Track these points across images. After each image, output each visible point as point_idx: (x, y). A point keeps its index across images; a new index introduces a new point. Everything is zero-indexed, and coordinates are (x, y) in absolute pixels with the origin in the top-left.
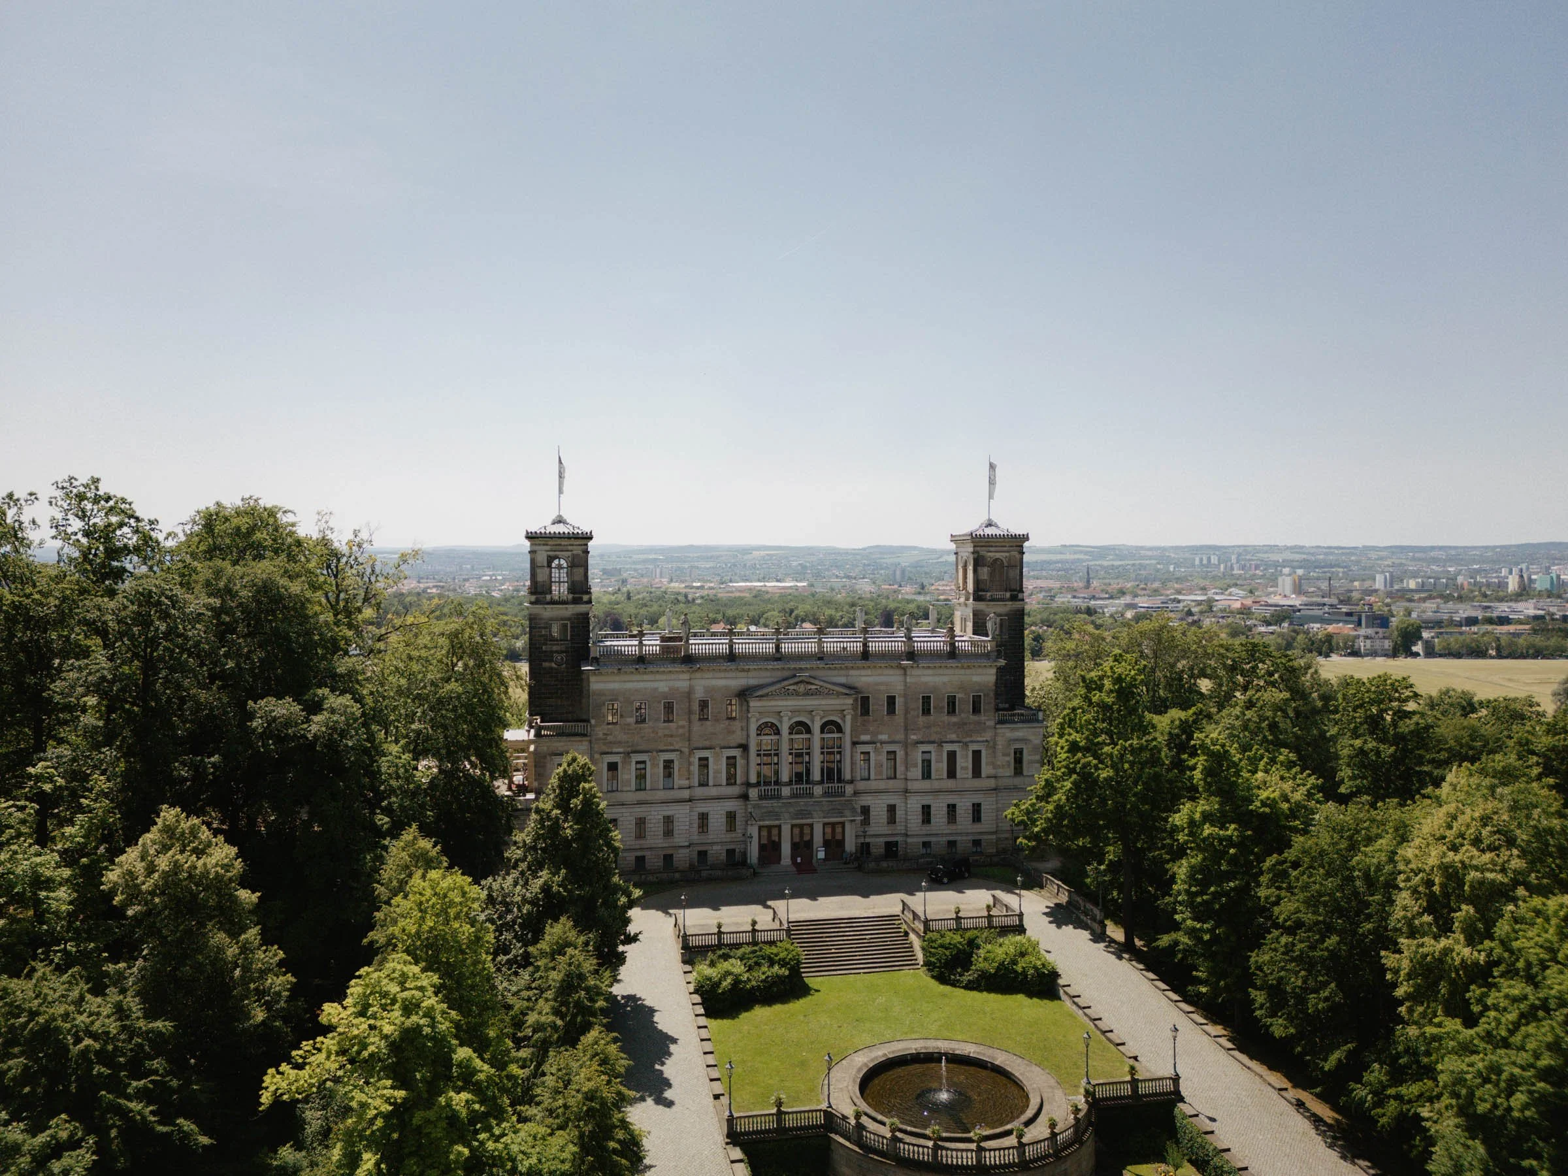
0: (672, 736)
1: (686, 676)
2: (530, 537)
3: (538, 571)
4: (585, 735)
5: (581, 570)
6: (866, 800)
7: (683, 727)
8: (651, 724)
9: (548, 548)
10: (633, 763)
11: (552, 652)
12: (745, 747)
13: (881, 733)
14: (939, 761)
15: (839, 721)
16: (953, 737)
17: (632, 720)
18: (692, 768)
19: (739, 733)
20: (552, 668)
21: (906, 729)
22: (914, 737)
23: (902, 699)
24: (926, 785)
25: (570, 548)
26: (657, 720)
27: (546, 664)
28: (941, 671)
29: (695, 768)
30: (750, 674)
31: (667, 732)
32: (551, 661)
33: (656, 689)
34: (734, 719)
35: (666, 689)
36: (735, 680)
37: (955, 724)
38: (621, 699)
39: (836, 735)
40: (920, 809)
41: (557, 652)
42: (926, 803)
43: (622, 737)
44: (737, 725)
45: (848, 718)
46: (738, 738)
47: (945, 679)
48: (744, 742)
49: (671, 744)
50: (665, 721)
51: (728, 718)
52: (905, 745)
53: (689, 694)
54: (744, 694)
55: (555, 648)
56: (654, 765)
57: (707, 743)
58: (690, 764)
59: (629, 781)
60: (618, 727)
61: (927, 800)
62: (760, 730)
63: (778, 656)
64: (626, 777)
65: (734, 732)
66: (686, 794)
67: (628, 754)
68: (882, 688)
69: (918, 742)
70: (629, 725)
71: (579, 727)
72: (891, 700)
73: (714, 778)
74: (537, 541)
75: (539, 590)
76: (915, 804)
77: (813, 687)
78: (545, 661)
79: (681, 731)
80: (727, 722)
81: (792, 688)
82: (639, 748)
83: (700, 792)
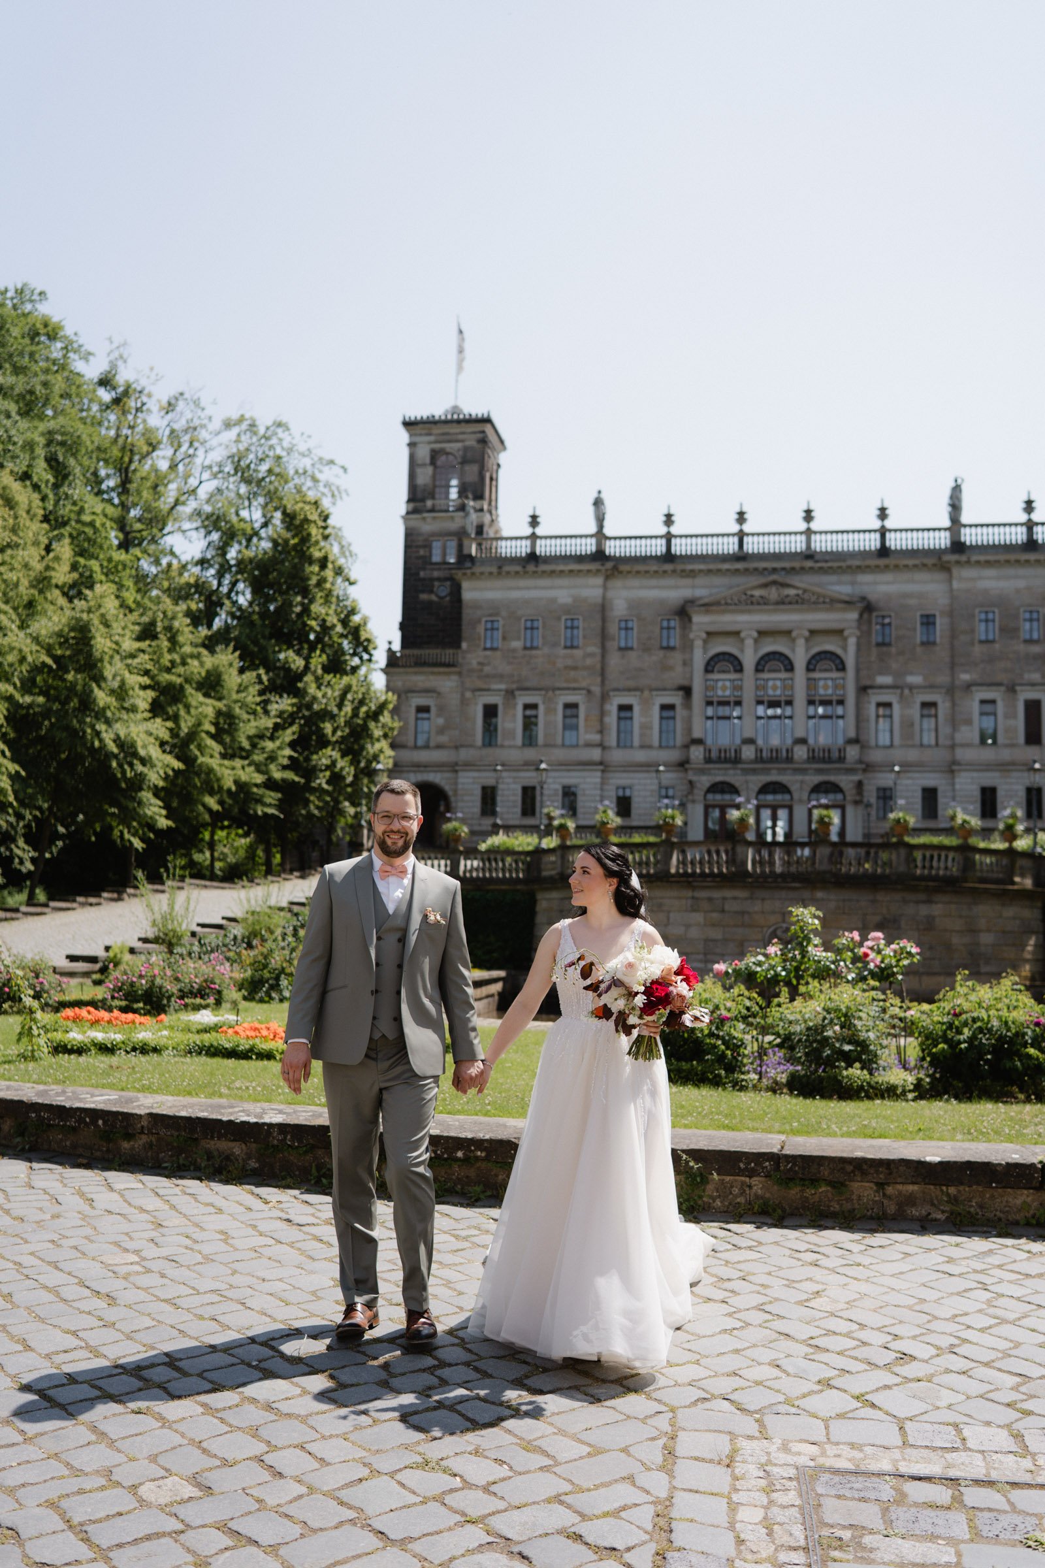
0: (575, 668)
1: (599, 581)
2: (408, 424)
3: (419, 471)
4: (453, 665)
5: (475, 468)
6: (885, 780)
7: (592, 655)
8: (546, 650)
9: (432, 438)
10: (520, 708)
11: (432, 580)
12: (687, 691)
13: (911, 673)
14: (1013, 715)
15: (839, 651)
16: (1036, 677)
17: (517, 644)
18: (607, 720)
19: (679, 669)
20: (431, 603)
21: (953, 666)
22: (965, 677)
23: (946, 620)
24: (987, 754)
25: (461, 437)
26: (555, 645)
27: (424, 597)
28: (1011, 571)
29: (612, 719)
30: (700, 581)
31: (569, 662)
32: (431, 592)
33: (553, 600)
34: (673, 649)
35: (569, 600)
36: (673, 591)
37: (1036, 657)
38: (504, 613)
39: (835, 675)
40: (977, 794)
41: (439, 579)
42: (988, 783)
43: (504, 668)
44: (676, 658)
45: (852, 641)
46: (677, 676)
47: (1021, 584)
48: (685, 683)
49: (575, 681)
50: (566, 647)
51: (662, 648)
52: (951, 690)
53: (603, 608)
54: (683, 612)
55: (436, 574)
56: (550, 711)
57: (631, 683)
58: (603, 714)
59: (512, 733)
60: (498, 653)
61: (989, 779)
62: (709, 668)
63: (740, 554)
64: (509, 725)
65: (671, 668)
66: (596, 754)
67: (510, 694)
68: (912, 602)
69: (968, 686)
70: (514, 650)
71: (447, 654)
72: (928, 621)
73: (642, 735)
74: (418, 430)
75: (419, 495)
76: (969, 784)
77: (792, 592)
78: (423, 592)
79: (589, 662)
80: (661, 653)
81: (757, 593)
82: (528, 684)
83: (617, 756)
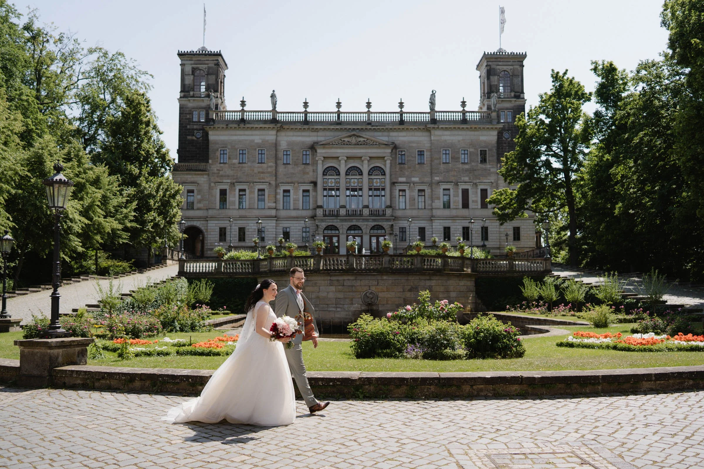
0: (263, 173)
1: (274, 132)
2: (181, 55)
3: (186, 77)
4: (205, 171)
5: (214, 77)
6: (404, 224)
7: (271, 167)
8: (249, 164)
9: (193, 62)
10: (237, 191)
11: (194, 129)
12: (315, 184)
13: (414, 177)
14: (456, 196)
15: (383, 167)
16: (466, 179)
17: (235, 161)
18: (278, 197)
19: (311, 173)
20: (193, 140)
21: (431, 173)
22: (437, 178)
23: (429, 153)
24: (447, 212)
25: (206, 62)
26: (254, 162)
27: (189, 137)
28: (456, 132)
29: (280, 196)
30: (320, 133)
31: (261, 170)
32: (193, 135)
33: (253, 141)
34: (308, 164)
35: (260, 141)
36: (308, 138)
37: (467, 170)
38: (229, 147)
39: (381, 177)
40: (442, 230)
41: (197, 129)
42: (447, 225)
43: (230, 172)
44: (310, 168)
45: (388, 162)
46: (310, 177)
47: (460, 138)
48: (314, 180)
49: (263, 178)
50: (258, 163)
51: (303, 164)
52: (431, 185)
53: (276, 145)
54: (313, 148)
55: (195, 127)
56: (252, 192)
57: (289, 180)
58: (276, 194)
59: (234, 203)
60: (227, 165)
61: (447, 223)
62: (325, 173)
63: (338, 122)
64: (232, 199)
65: (308, 173)
66: (273, 213)
67: (233, 184)
68: (414, 145)
69: (438, 183)
70: (234, 164)
71: (202, 165)
72: (421, 153)
73: (294, 204)
74: (186, 58)
75: (187, 89)
76: (439, 226)
77: (362, 139)
78: (189, 135)
79: (269, 170)
80: (303, 166)
81: (346, 140)
82: (241, 180)
83: (283, 213)
